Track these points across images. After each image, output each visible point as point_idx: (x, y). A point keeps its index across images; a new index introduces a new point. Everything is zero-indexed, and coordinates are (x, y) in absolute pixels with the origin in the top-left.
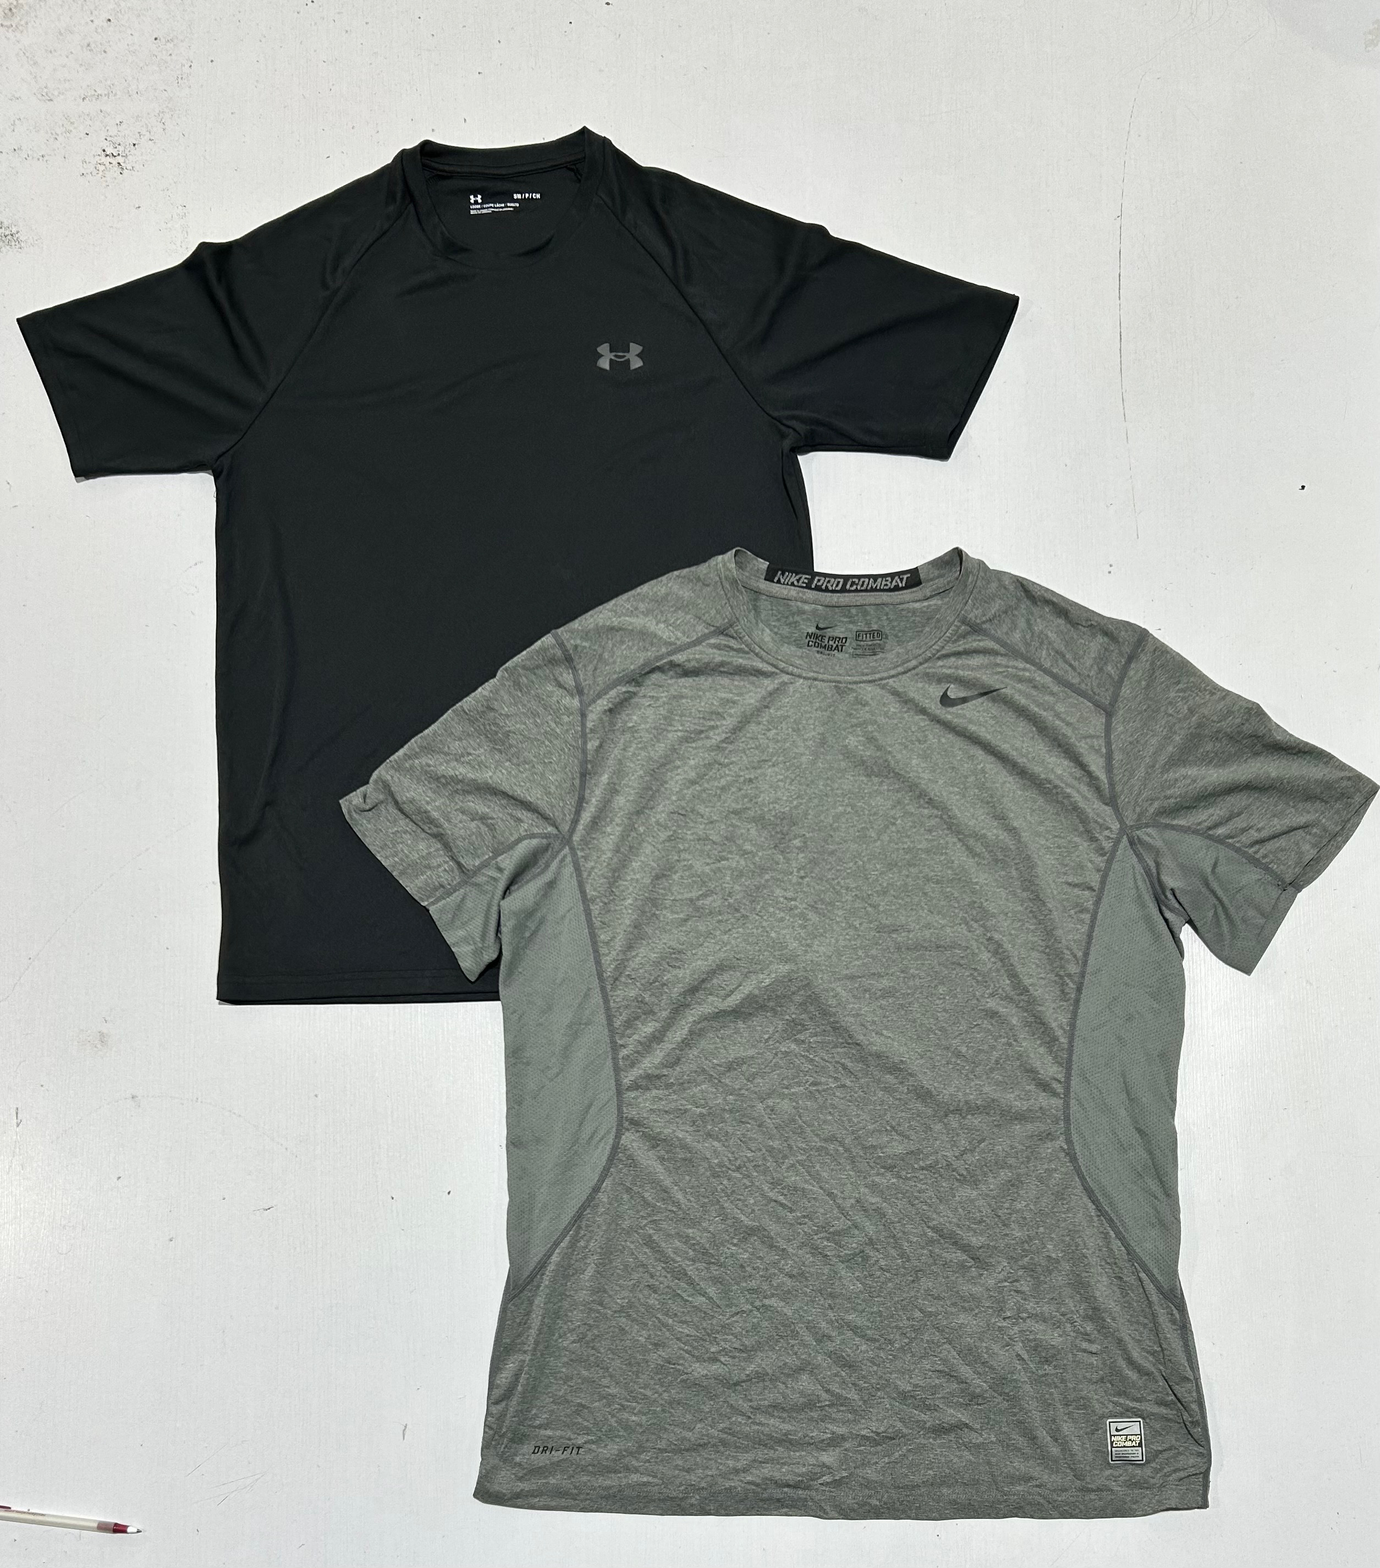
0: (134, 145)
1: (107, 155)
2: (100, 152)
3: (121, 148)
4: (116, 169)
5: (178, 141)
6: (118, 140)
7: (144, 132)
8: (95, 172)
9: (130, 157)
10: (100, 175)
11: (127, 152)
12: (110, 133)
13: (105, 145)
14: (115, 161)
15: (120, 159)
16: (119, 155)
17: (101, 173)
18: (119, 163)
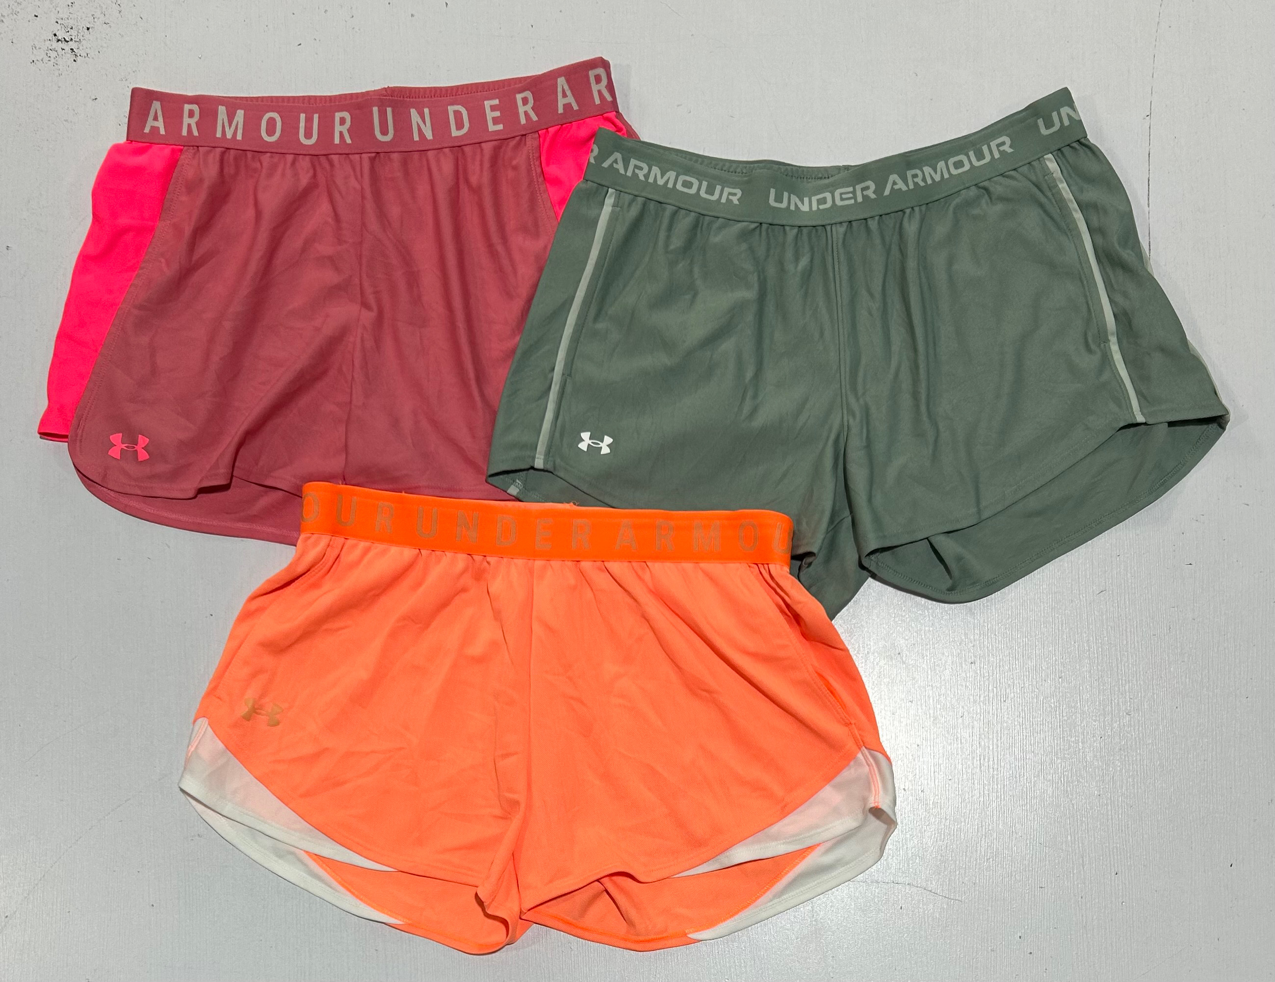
0: (88, 29)
1: (58, 40)
2: (51, 36)
3: (72, 32)
4: (69, 55)
5: (136, 24)
6: (71, 23)
7: (98, 14)
8: (46, 59)
9: (83, 42)
10: (51, 63)
11: (80, 37)
12: (61, 16)
13: (56, 28)
14: (67, 47)
15: (72, 45)
16: (71, 39)
17: (52, 58)
18: (72, 49)
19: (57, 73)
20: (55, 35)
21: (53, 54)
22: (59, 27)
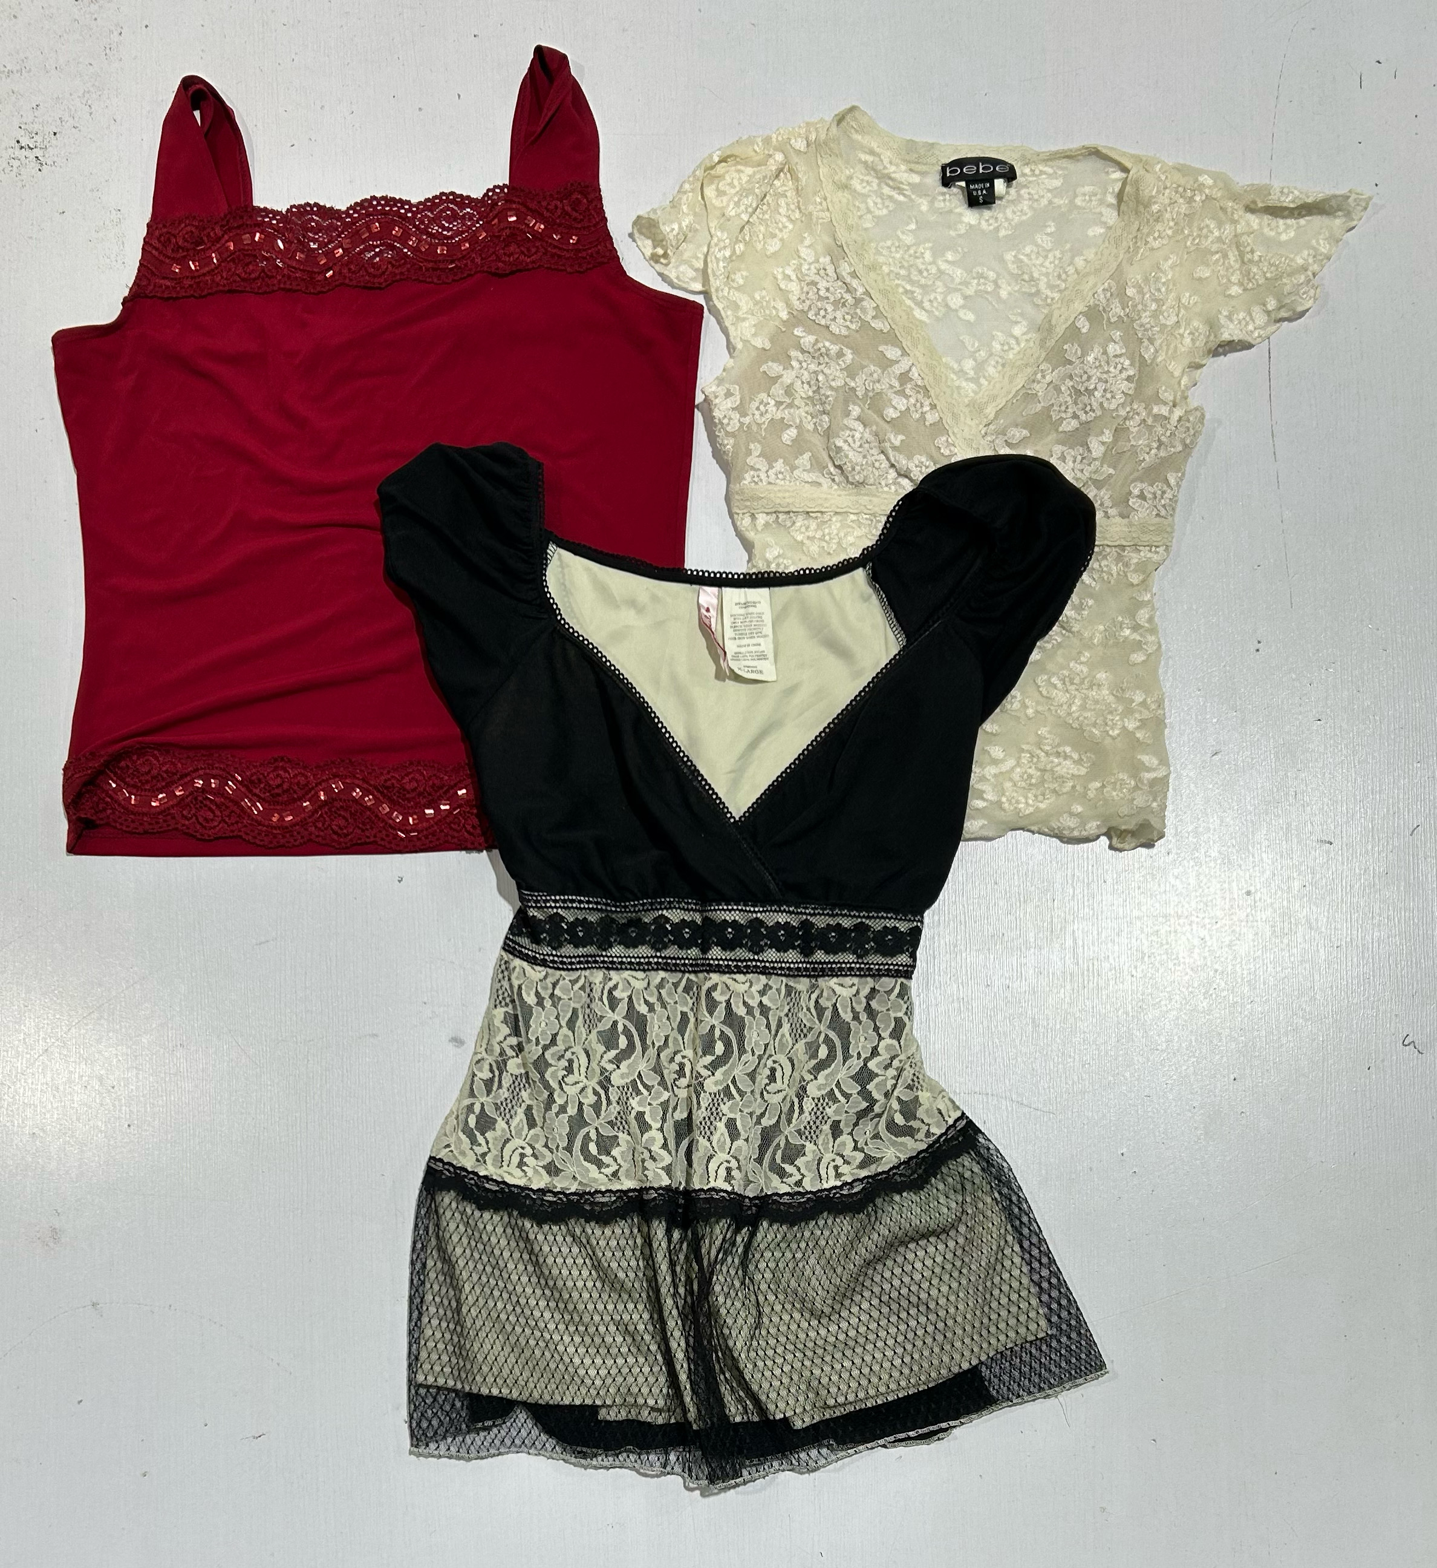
0: (55, 134)
1: (22, 148)
2: (13, 143)
3: (36, 138)
4: (33, 164)
6: (36, 127)
7: (66, 117)
8: (8, 168)
9: (50, 149)
10: (13, 174)
11: (46, 143)
12: (25, 120)
13: (19, 134)
14: (31, 155)
15: (38, 152)
16: (36, 146)
17: (15, 169)
18: (37, 157)
19: (20, 184)
20: (18, 142)
21: (16, 163)
22: (22, 132)
